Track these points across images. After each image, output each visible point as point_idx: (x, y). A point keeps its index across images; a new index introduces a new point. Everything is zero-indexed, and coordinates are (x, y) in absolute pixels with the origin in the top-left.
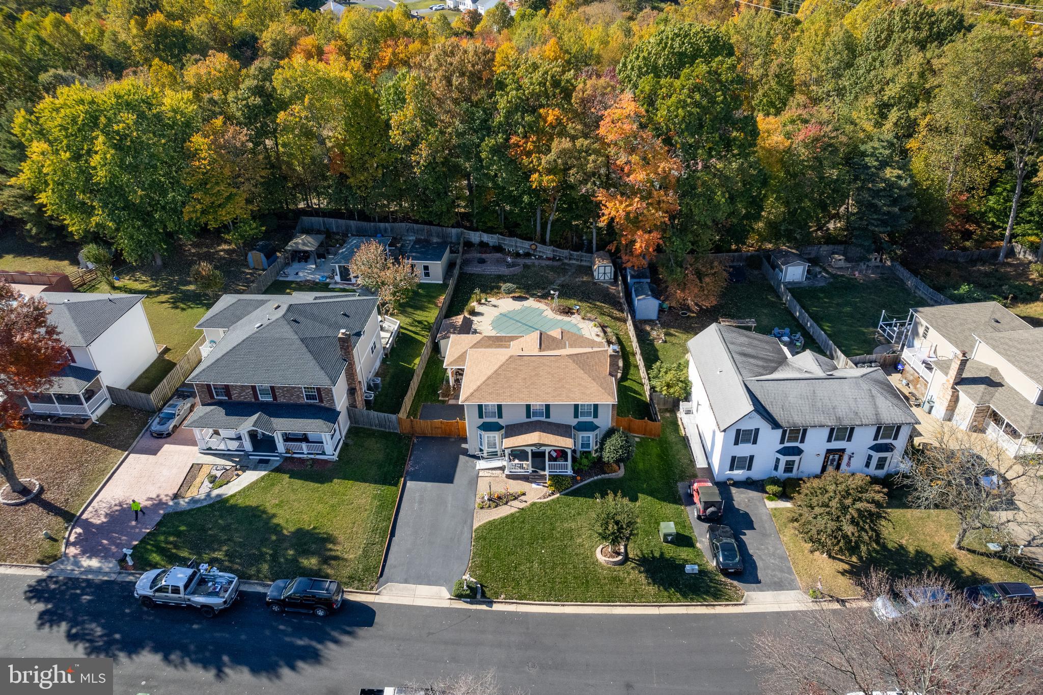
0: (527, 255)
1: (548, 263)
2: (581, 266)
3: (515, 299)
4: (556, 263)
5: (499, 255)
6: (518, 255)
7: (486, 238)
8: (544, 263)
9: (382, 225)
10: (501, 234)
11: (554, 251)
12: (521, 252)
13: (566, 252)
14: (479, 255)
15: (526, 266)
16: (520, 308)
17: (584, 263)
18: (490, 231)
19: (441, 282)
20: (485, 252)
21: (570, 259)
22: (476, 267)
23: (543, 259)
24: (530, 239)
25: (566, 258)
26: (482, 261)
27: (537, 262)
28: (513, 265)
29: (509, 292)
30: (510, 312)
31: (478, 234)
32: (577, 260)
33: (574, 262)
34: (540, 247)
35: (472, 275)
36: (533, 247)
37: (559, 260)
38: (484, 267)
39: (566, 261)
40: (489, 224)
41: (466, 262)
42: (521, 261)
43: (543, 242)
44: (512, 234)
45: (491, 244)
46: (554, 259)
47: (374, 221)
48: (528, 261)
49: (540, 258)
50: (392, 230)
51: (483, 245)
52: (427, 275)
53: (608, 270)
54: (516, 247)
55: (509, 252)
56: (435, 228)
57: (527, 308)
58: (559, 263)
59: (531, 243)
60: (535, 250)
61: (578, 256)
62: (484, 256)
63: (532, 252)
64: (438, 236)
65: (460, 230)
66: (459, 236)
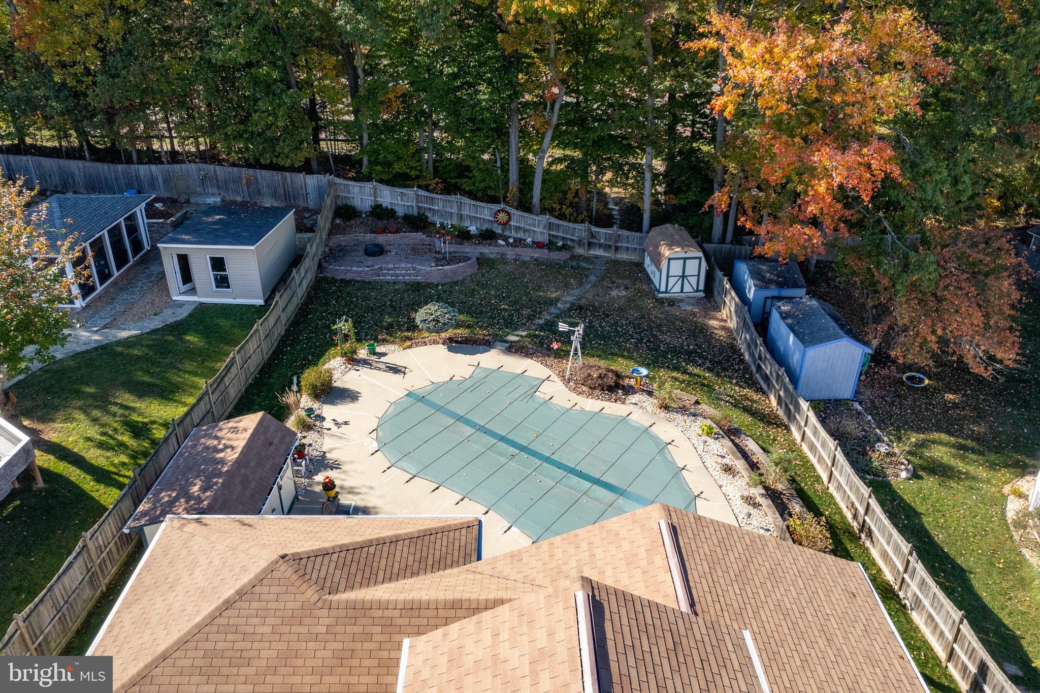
0: (488, 236)
1: (538, 254)
2: (616, 262)
3: (455, 345)
4: (556, 256)
5: (419, 236)
6: (464, 236)
7: (388, 197)
8: (528, 254)
9: (143, 169)
10: (426, 188)
11: (550, 226)
12: (473, 229)
13: (580, 230)
14: (370, 237)
15: (482, 261)
16: (467, 372)
17: (623, 256)
18: (398, 180)
19: (261, 302)
20: (384, 231)
21: (590, 245)
22: (360, 263)
23: (526, 246)
24: (494, 200)
25: (580, 243)
26: (376, 251)
27: (511, 254)
28: (453, 259)
29: (438, 327)
30: (437, 387)
31: (368, 187)
32: (607, 247)
33: (599, 252)
34: (519, 218)
35: (348, 282)
36: (502, 217)
37: (564, 247)
38: (377, 263)
39: (580, 251)
40: (398, 168)
41: (334, 254)
42: (472, 250)
43: (525, 206)
44: (449, 189)
45: (400, 212)
46: (550, 245)
47: (129, 161)
48: (489, 251)
49: (519, 242)
50: (166, 181)
51: (381, 213)
52: (223, 282)
53: (692, 267)
54: (461, 217)
55: (443, 226)
56: (267, 173)
57: (490, 373)
58: (564, 256)
59: (496, 207)
60: (505, 224)
61: (608, 237)
62: (381, 239)
63: (498, 230)
64: (274, 195)
65: (325, 179)
66: (321, 193)
